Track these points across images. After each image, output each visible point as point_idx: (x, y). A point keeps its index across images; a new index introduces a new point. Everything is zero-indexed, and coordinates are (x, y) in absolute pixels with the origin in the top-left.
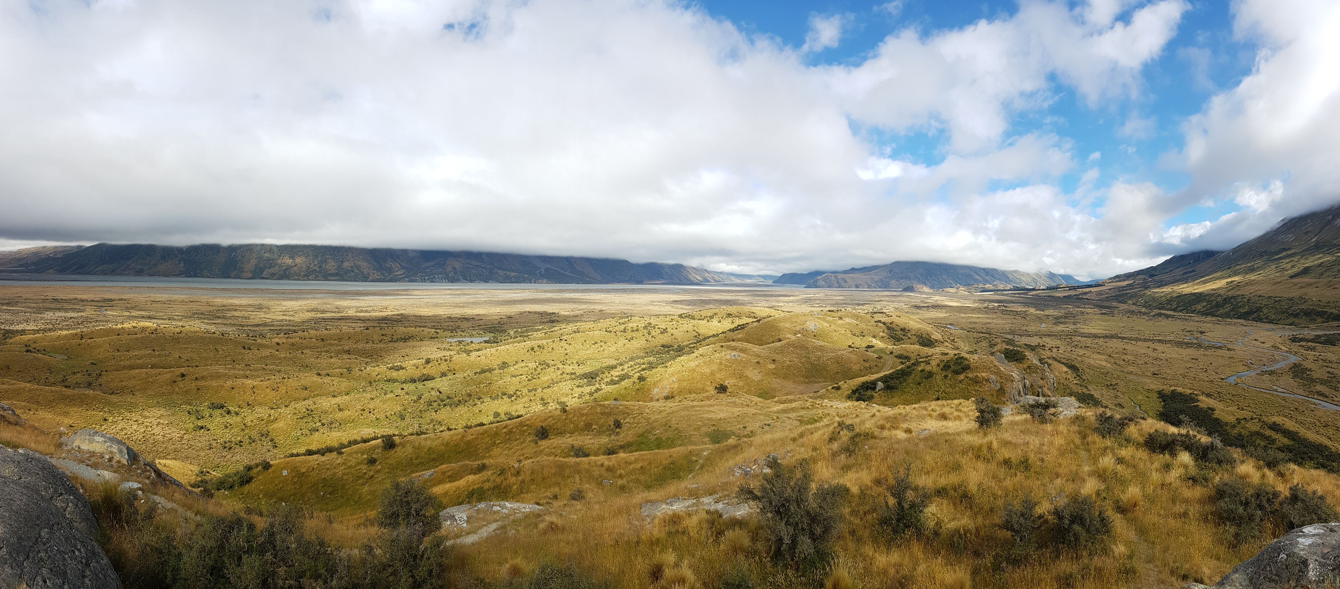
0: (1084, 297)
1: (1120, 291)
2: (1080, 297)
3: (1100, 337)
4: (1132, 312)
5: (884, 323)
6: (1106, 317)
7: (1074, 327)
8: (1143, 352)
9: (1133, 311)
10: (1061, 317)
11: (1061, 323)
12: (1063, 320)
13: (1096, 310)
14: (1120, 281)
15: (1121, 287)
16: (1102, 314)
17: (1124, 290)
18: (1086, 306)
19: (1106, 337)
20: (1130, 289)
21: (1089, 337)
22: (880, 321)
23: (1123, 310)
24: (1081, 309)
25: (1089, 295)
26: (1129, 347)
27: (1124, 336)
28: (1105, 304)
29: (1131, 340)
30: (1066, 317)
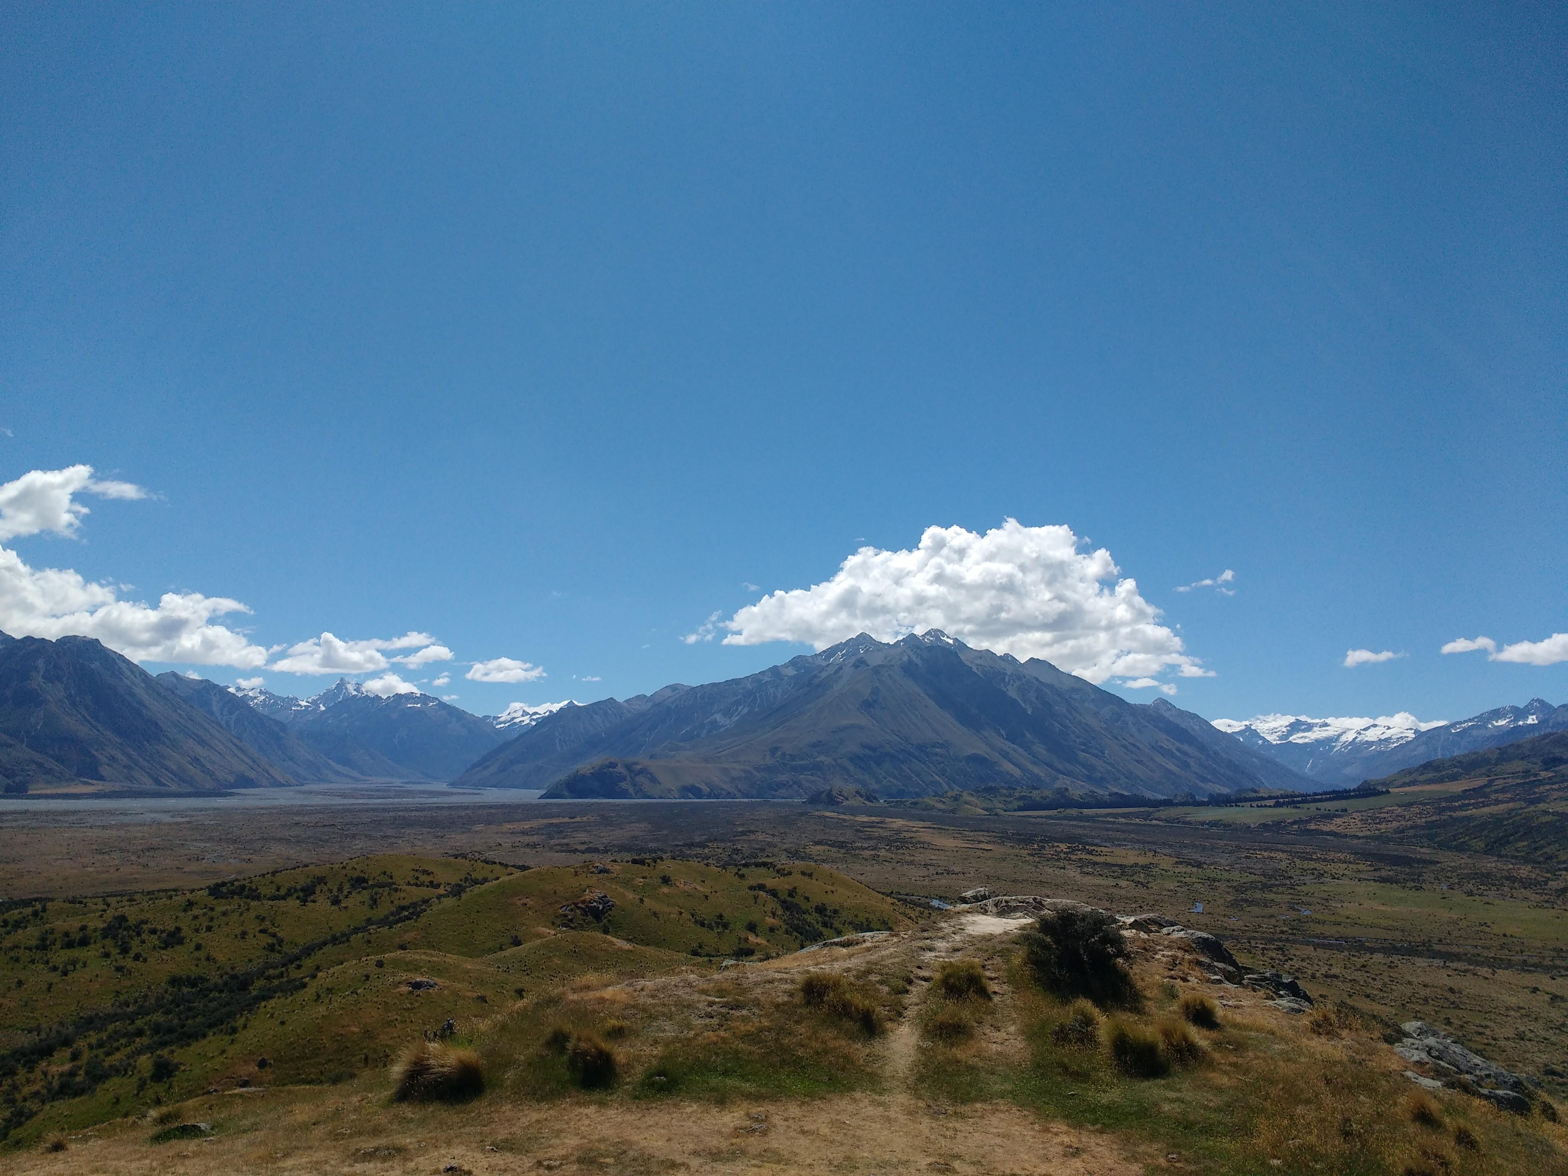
0: (1326, 829)
1: (1442, 810)
2: (1312, 826)
3: (1372, 951)
4: (1485, 878)
5: (774, 893)
6: (1397, 892)
7: (1292, 915)
8: (1513, 1001)
9: (1488, 875)
10: (1253, 886)
11: (1250, 903)
12: (1258, 895)
13: (1361, 867)
14: (1441, 780)
15: (1446, 800)
16: (1383, 880)
17: (1455, 809)
18: (1332, 855)
19: (1391, 949)
20: (1476, 806)
21: (1340, 949)
22: (762, 887)
23: (1454, 869)
24: (1313, 865)
25: (1338, 821)
26: (1469, 985)
27: (1454, 949)
28: (1392, 849)
29: (1477, 963)
30: (1265, 887)
